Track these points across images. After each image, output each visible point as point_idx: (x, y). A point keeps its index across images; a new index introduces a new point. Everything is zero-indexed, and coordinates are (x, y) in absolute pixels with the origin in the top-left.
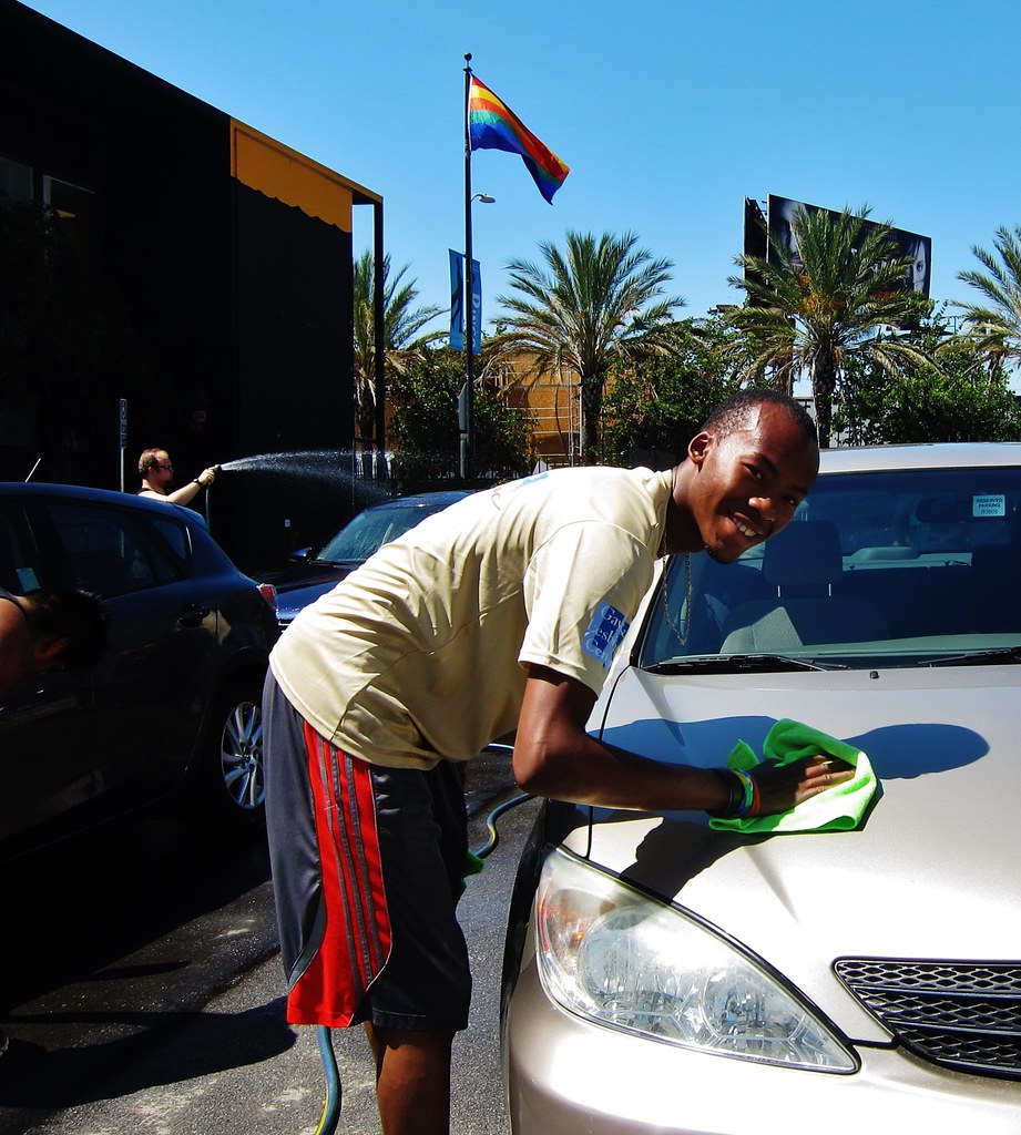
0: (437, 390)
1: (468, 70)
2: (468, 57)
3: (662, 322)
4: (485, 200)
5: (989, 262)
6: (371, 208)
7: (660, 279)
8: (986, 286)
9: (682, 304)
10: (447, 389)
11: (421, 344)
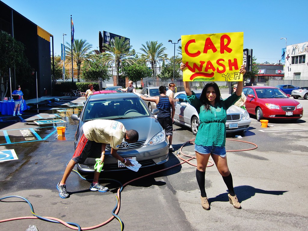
1: (71, 18)
2: (71, 16)
4: (65, 35)
5: (144, 47)
6: (52, 37)
7: (90, 47)
8: (144, 50)
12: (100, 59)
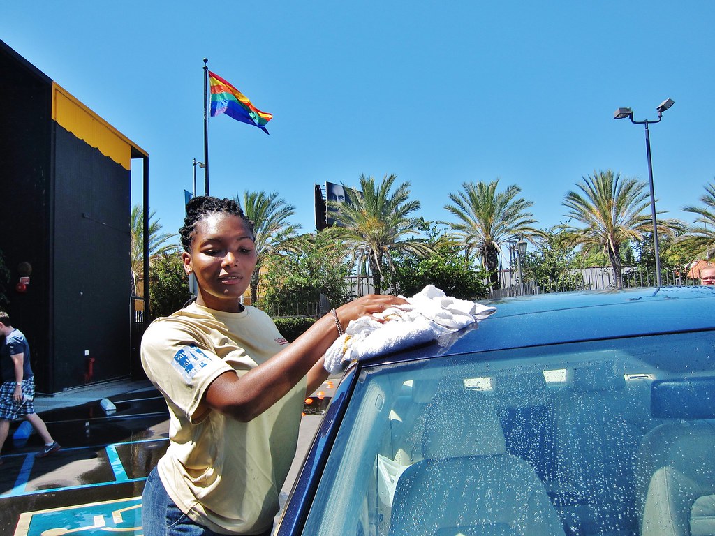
0: (171, 275)
1: (206, 68)
2: (206, 61)
3: (291, 236)
5: (458, 203)
6: (142, 160)
7: (289, 214)
8: (457, 212)
9: (300, 228)
10: (176, 274)
11: (163, 251)
12: (318, 248)
